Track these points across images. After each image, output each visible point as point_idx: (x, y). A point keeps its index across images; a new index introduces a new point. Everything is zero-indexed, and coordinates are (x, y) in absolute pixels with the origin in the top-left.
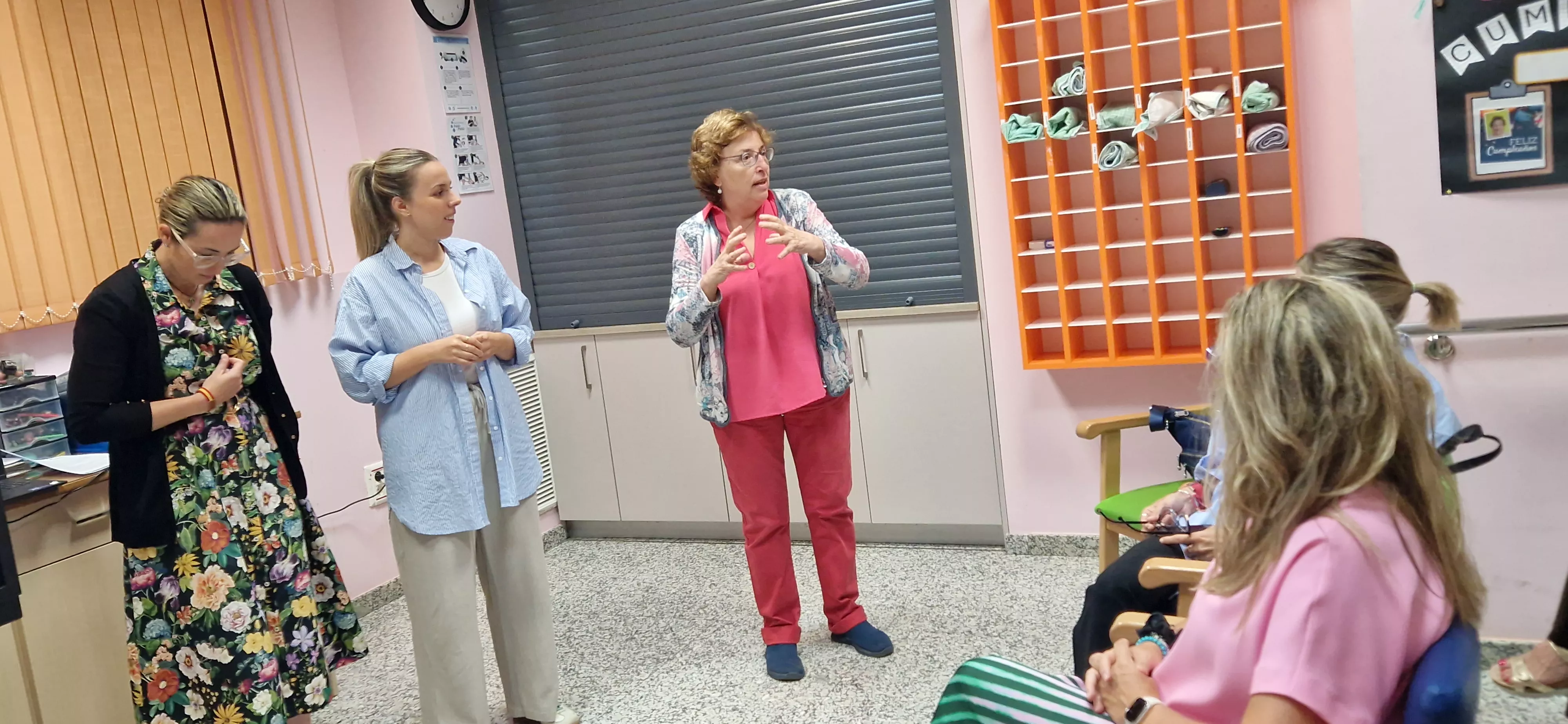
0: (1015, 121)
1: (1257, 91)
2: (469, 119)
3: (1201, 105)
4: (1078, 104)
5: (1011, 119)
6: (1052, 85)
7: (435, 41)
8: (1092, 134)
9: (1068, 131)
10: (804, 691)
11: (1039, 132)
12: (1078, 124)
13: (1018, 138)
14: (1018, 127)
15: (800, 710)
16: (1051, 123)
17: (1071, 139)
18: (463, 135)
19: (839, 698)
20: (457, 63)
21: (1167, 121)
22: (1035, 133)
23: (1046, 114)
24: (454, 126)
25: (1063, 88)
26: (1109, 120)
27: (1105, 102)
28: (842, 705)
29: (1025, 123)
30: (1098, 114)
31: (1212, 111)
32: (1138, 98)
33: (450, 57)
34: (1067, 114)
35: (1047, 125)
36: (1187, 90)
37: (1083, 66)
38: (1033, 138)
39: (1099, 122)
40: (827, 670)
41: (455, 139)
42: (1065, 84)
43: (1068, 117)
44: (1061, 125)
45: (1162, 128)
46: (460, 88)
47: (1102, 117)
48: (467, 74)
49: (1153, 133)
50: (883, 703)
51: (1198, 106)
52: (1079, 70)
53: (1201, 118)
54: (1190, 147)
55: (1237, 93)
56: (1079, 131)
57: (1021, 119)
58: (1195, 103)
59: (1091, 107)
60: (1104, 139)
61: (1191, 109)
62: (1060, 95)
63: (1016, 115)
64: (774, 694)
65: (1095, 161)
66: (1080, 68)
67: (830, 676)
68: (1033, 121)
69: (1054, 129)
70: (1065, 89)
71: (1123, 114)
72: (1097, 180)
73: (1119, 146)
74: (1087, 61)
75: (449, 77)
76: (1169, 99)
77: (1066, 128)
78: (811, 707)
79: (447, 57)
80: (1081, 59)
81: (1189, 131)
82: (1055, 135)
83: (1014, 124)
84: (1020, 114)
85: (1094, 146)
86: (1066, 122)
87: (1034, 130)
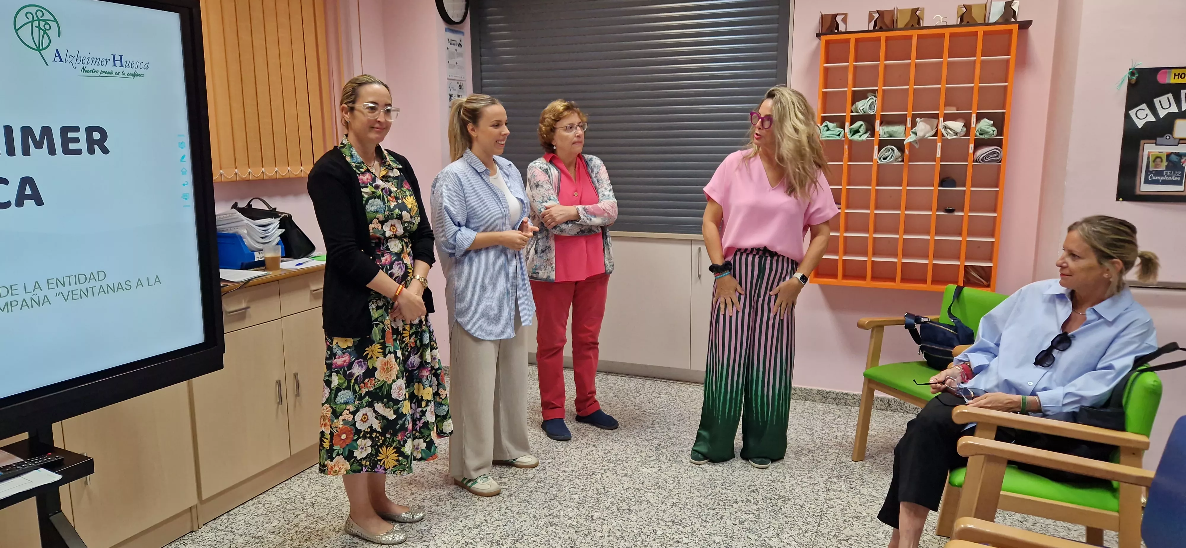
0: (826, 126)
1: (986, 124)
2: (459, 84)
3: (950, 129)
4: (869, 120)
5: (824, 124)
6: (852, 106)
7: (446, 31)
8: (876, 139)
9: (860, 136)
10: (668, 468)
11: (841, 135)
12: (866, 133)
13: (828, 137)
14: (828, 130)
15: (669, 480)
16: (851, 130)
17: (863, 141)
18: (455, 93)
19: (693, 475)
20: (456, 47)
21: (926, 136)
22: (839, 135)
23: (847, 124)
24: (451, 88)
25: (861, 109)
26: (887, 132)
27: (886, 121)
28: (696, 479)
29: (833, 128)
30: (881, 128)
31: (956, 134)
32: (909, 120)
33: (453, 42)
34: (862, 125)
35: (847, 130)
36: (941, 119)
37: (875, 97)
38: (837, 138)
39: (881, 133)
40: (680, 457)
41: (451, 96)
42: (863, 106)
43: (862, 127)
44: (857, 131)
45: (922, 141)
46: (457, 63)
47: (883, 130)
48: (460, 55)
49: (917, 143)
50: (722, 481)
51: (948, 130)
52: (873, 99)
53: (949, 138)
54: (938, 155)
55: (973, 125)
56: (868, 137)
57: (831, 125)
58: (946, 128)
59: (878, 122)
60: (882, 144)
61: (943, 131)
62: (859, 113)
63: (828, 122)
64: (650, 469)
65: (875, 157)
66: (873, 97)
67: (683, 461)
68: (838, 127)
69: (851, 134)
70: (863, 109)
71: (898, 130)
72: (875, 169)
73: (892, 150)
74: (879, 94)
75: (451, 56)
76: (927, 124)
77: (860, 134)
78: (676, 478)
79: (451, 42)
80: (874, 92)
81: (939, 145)
82: (853, 137)
83: (826, 128)
84: (830, 122)
85: (876, 148)
86: (860, 130)
87: (839, 133)
